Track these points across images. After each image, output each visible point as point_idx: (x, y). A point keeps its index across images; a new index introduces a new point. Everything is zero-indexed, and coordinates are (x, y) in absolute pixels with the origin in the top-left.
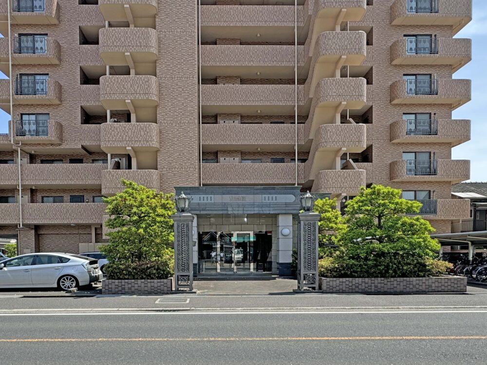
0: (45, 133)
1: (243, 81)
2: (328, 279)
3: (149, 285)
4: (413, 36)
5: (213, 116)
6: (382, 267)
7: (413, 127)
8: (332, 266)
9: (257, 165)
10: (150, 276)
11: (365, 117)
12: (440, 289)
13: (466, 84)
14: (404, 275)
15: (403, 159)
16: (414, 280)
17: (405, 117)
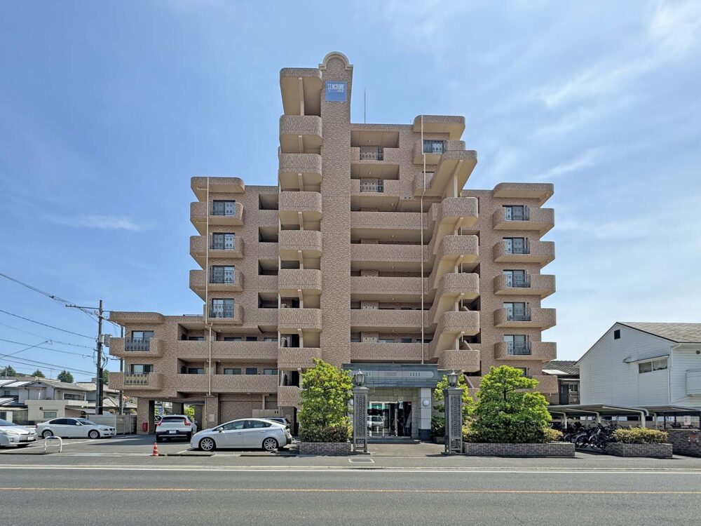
0: (231, 315)
1: (381, 274)
2: (470, 444)
3: (335, 447)
4: (510, 238)
5: (357, 303)
6: (511, 435)
7: (511, 314)
8: (471, 433)
9: (392, 344)
10: (335, 440)
11: (474, 305)
12: (554, 453)
13: (551, 278)
14: (528, 441)
15: (505, 340)
16: (535, 445)
17: (506, 306)
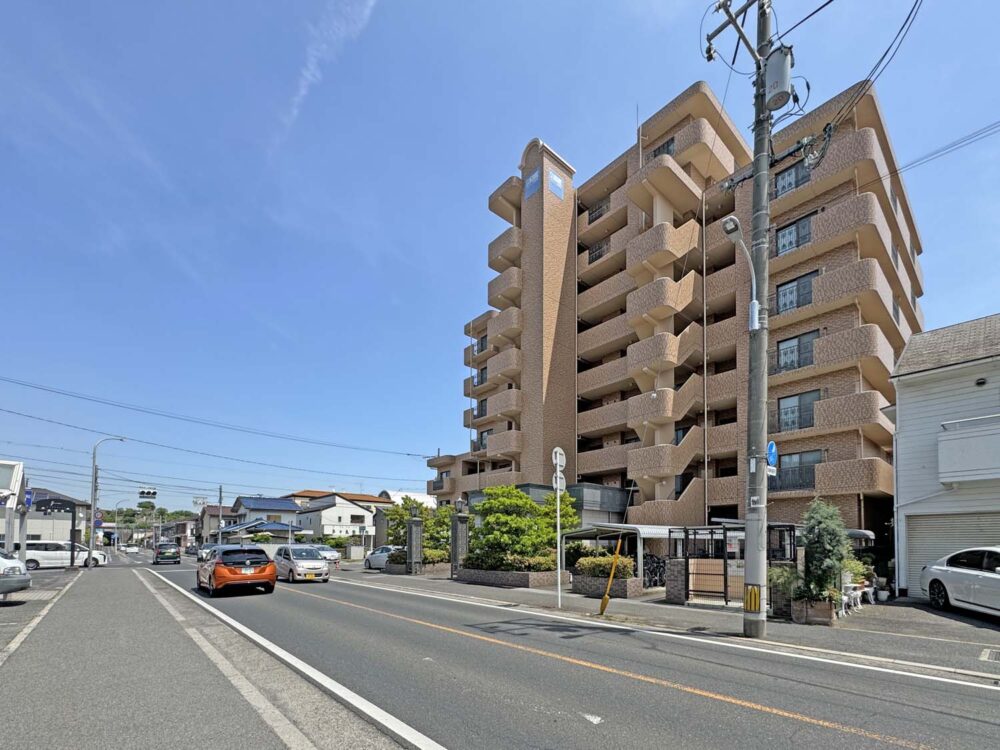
4: (791, 224)
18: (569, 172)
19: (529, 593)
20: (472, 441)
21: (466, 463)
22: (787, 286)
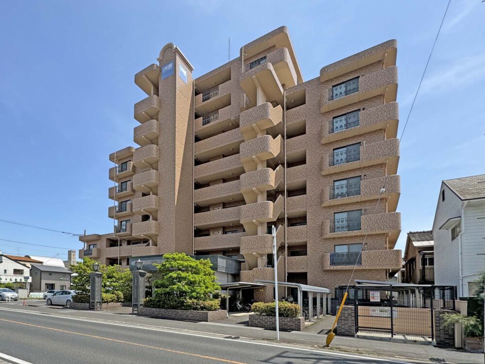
1: (224, 181)
4: (343, 115)
16: (179, 311)
17: (337, 184)
18: (191, 69)
19: (209, 325)
20: (115, 226)
21: (109, 240)
22: (340, 150)
